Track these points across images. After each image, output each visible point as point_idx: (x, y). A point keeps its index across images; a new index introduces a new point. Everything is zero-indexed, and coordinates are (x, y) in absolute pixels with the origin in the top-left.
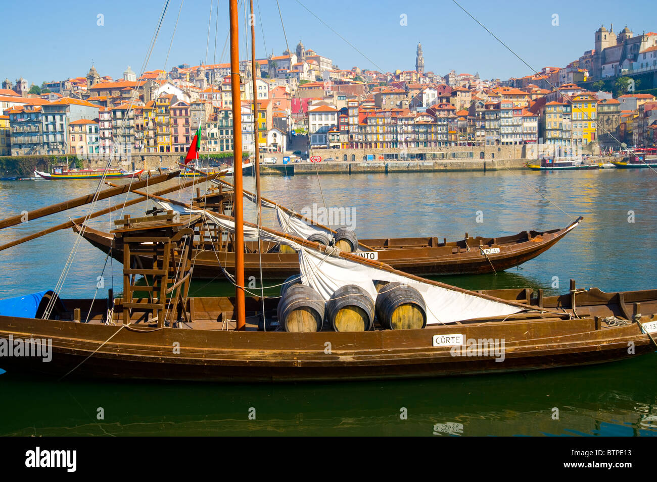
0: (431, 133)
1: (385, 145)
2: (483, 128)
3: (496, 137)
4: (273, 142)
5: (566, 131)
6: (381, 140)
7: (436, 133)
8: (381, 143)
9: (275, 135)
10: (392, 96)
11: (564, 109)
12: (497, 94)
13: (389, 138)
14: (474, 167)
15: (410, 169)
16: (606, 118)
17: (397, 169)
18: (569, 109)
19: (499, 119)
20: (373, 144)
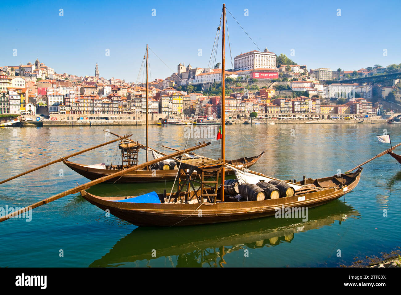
0: (110, 107)
1: (88, 112)
2: (134, 105)
3: (140, 110)
4: (29, 110)
5: (170, 108)
6: (86, 110)
7: (113, 107)
8: (86, 111)
9: (30, 106)
10: (89, 89)
11: (169, 98)
12: (138, 90)
13: (90, 109)
14: (132, 123)
15: (102, 124)
16: (185, 103)
17: (96, 124)
18: (171, 98)
19: (142, 102)
20: (82, 112)
